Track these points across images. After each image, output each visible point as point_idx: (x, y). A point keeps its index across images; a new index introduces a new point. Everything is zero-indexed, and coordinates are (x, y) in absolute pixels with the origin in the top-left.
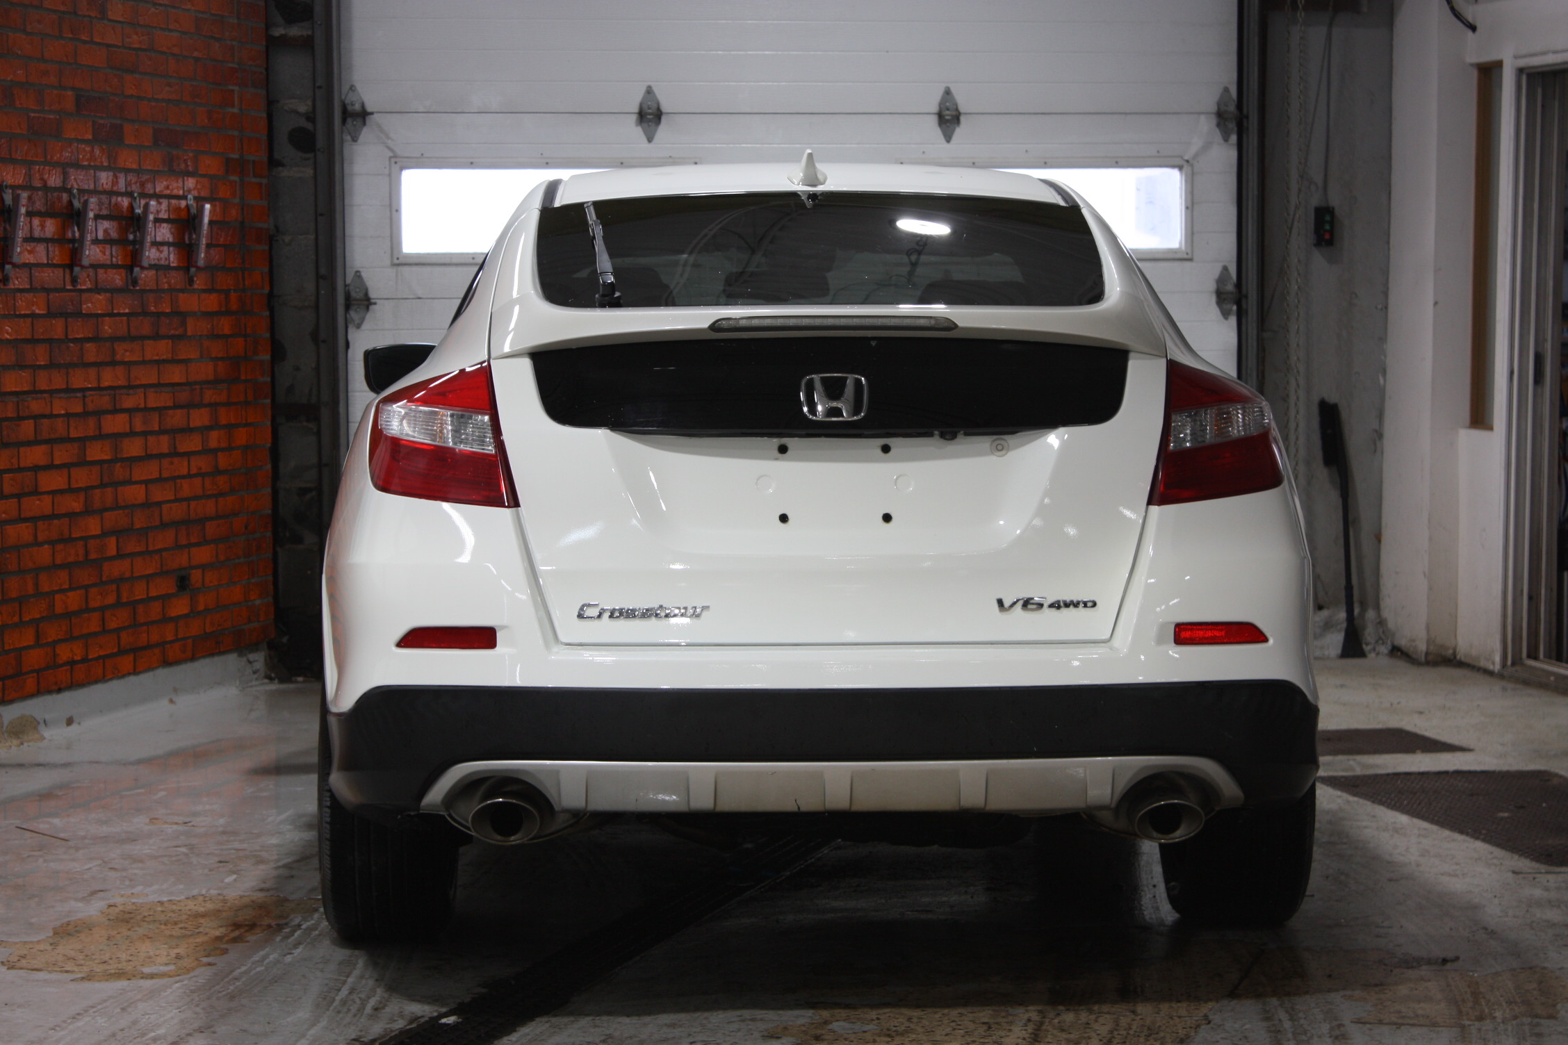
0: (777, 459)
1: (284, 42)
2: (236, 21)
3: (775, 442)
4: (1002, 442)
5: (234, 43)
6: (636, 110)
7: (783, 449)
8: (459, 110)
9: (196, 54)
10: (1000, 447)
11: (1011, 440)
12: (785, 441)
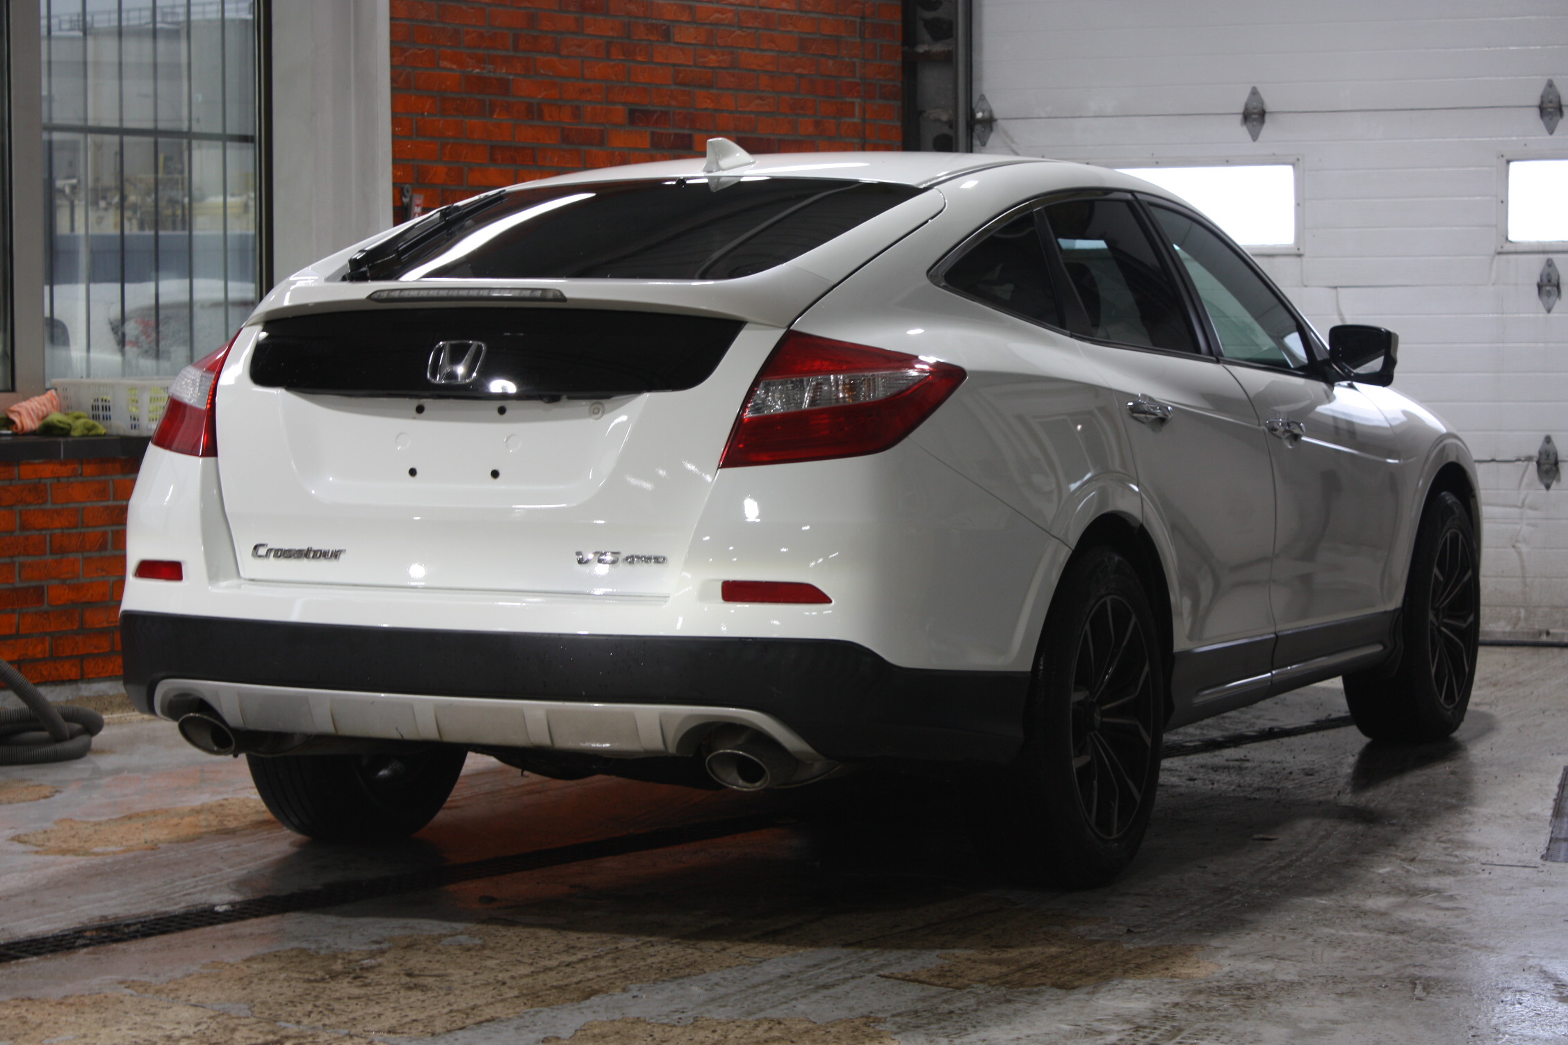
0: (414, 418)
1: (929, 58)
2: (858, 40)
3: (415, 403)
4: (599, 406)
5: (855, 60)
6: (1241, 110)
7: (420, 409)
8: (1078, 115)
9: (799, 70)
10: (596, 411)
11: (607, 404)
12: (424, 402)
